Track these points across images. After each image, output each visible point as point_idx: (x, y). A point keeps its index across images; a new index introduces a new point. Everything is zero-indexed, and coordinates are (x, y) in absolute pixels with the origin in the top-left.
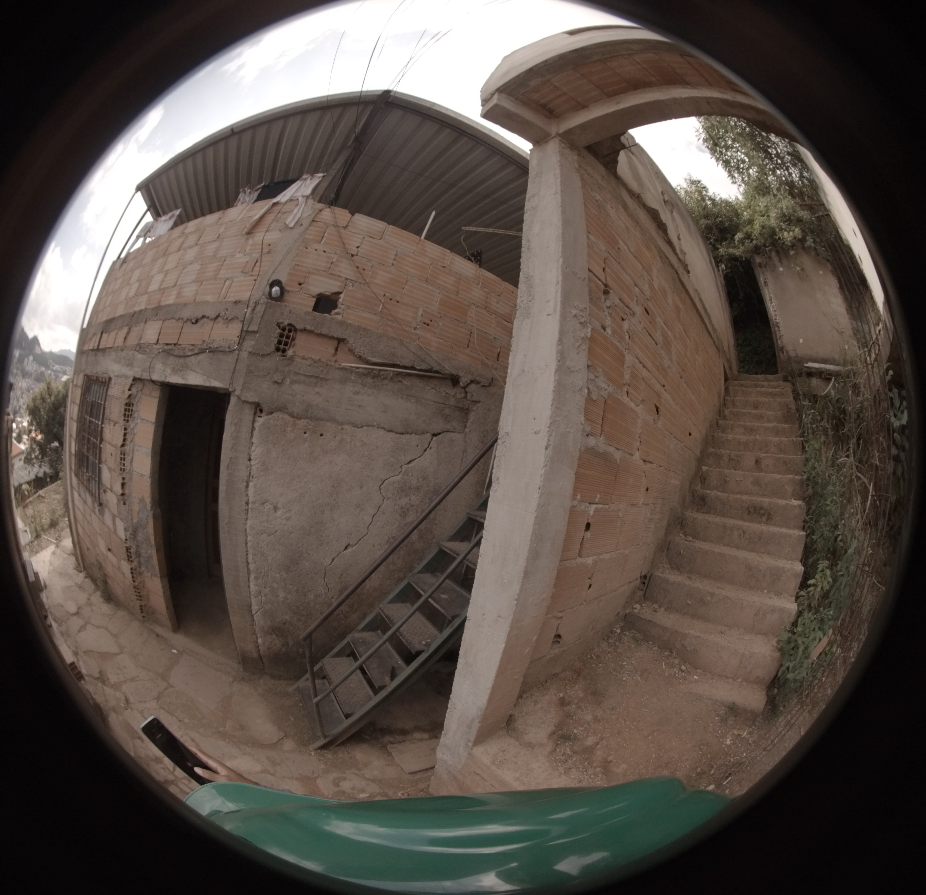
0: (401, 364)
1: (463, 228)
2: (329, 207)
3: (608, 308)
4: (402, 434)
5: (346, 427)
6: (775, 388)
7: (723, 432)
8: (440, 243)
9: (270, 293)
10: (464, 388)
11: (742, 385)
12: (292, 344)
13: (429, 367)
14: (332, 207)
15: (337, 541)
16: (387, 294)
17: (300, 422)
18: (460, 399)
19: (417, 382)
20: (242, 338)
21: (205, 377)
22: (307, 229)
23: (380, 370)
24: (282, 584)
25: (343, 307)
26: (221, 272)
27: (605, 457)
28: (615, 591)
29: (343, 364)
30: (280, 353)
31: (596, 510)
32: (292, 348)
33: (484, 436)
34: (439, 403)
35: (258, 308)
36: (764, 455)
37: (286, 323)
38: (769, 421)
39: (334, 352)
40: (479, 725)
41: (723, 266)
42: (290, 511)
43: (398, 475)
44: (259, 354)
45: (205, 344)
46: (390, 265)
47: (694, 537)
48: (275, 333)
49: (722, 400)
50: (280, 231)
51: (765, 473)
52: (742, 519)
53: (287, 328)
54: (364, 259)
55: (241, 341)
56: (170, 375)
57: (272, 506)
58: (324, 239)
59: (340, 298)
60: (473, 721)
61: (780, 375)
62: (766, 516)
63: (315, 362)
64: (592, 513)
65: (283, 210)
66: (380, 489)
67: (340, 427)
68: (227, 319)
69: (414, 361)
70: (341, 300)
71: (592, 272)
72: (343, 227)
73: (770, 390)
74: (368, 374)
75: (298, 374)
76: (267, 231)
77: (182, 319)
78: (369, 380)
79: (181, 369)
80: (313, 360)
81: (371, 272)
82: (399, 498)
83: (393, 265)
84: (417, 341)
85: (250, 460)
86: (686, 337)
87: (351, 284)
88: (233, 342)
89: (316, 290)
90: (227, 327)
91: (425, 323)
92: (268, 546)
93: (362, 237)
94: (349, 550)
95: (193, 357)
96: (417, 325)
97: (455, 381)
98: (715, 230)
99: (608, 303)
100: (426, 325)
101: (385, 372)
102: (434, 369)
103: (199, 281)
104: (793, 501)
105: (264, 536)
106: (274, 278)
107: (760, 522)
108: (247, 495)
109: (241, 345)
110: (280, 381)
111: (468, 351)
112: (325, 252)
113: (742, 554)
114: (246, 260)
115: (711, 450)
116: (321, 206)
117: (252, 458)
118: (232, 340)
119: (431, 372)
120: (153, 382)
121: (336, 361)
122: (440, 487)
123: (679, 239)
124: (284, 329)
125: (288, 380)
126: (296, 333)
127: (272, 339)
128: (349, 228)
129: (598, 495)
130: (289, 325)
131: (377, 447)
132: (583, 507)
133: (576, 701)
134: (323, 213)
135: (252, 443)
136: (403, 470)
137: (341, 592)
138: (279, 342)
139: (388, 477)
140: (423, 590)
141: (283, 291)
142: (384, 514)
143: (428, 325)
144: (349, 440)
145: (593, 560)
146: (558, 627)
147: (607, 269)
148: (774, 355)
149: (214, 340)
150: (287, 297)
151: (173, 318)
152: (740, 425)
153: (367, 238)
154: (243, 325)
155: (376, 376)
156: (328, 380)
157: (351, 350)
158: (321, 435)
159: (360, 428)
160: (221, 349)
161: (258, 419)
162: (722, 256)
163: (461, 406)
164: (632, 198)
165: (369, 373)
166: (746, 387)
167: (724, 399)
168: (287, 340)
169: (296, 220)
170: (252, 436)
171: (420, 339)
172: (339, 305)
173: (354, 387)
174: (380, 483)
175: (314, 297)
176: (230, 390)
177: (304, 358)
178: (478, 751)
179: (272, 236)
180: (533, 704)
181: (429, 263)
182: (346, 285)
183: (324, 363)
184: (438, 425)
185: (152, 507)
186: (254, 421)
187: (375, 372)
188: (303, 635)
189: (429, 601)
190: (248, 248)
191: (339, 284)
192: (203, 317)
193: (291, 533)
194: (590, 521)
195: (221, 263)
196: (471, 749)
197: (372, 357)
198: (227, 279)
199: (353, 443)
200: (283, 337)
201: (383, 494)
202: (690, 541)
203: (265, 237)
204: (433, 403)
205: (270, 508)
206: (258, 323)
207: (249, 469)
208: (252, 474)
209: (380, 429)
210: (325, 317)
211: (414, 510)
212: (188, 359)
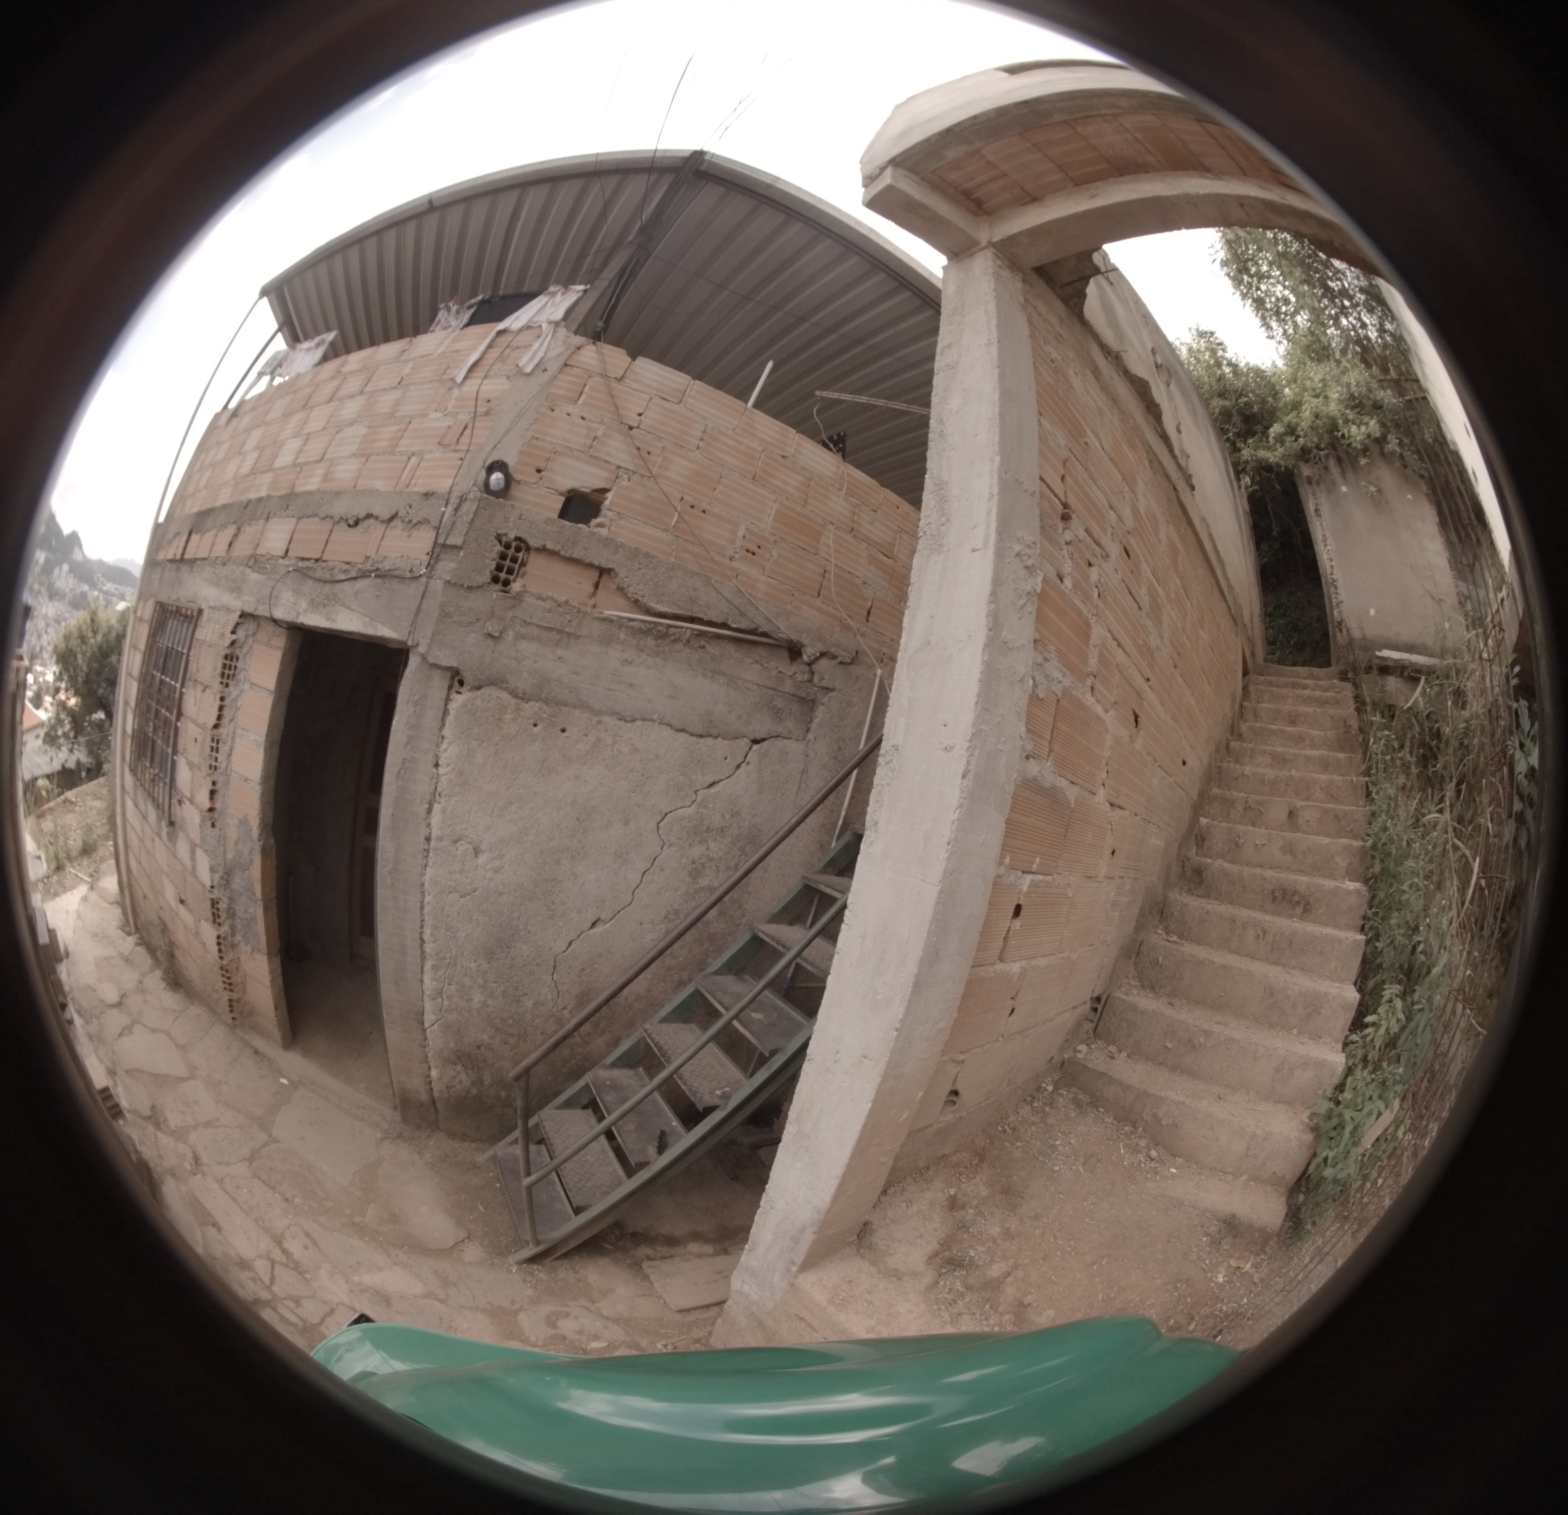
0: (705, 618)
1: (818, 393)
2: (594, 343)
3: (1067, 544)
4: (701, 736)
5: (606, 719)
6: (1326, 690)
7: (1236, 762)
8: (777, 415)
9: (487, 484)
10: (809, 664)
11: (1271, 684)
12: (521, 572)
13: (753, 626)
14: (598, 343)
15: (580, 912)
16: (686, 498)
17: (527, 706)
18: (801, 682)
19: (731, 649)
20: (435, 555)
21: (367, 619)
22: (555, 377)
23: (669, 626)
24: (480, 981)
25: (610, 514)
26: (402, 442)
27: (1053, 796)
28: (1050, 1020)
29: (607, 612)
30: (499, 586)
31: (1033, 885)
32: (519, 579)
33: (839, 749)
34: (766, 687)
35: (465, 507)
36: (1304, 803)
37: (512, 535)
38: (1313, 746)
39: (592, 590)
40: (813, 1237)
41: (1248, 480)
42: (501, 857)
43: (690, 806)
44: (462, 585)
45: (370, 562)
46: (694, 449)
47: (1182, 936)
48: (491, 551)
49: (1237, 707)
50: (508, 378)
51: (1304, 833)
52: (1263, 910)
53: (514, 544)
54: (650, 436)
55: (432, 562)
56: (305, 611)
57: (470, 846)
58: (583, 397)
59: (606, 499)
60: (803, 1229)
61: (1334, 669)
62: (1302, 906)
63: (559, 606)
64: (1025, 889)
65: (514, 344)
66: (658, 828)
67: (595, 719)
68: (410, 522)
69: (727, 614)
70: (607, 502)
71: (1045, 482)
72: (616, 378)
73: (1317, 693)
74: (647, 631)
75: (529, 624)
76: (485, 377)
77: (332, 518)
78: (650, 642)
79: (326, 602)
80: (556, 601)
81: (660, 459)
82: (690, 845)
83: (698, 448)
84: (734, 580)
85: (437, 765)
86: (1185, 598)
87: (626, 477)
88: (418, 562)
89: (567, 483)
90: (409, 536)
91: (748, 551)
92: (459, 914)
93: (648, 397)
94: (598, 929)
95: (347, 583)
96: (736, 552)
97: (794, 651)
98: (1236, 419)
99: (1068, 536)
100: (750, 555)
101: (678, 630)
102: (760, 630)
103: (365, 454)
104: (1348, 883)
105: (454, 896)
106: (495, 457)
107: (1291, 916)
108: (429, 825)
109: (433, 568)
110: (497, 635)
111: (818, 602)
112: (583, 418)
113: (1260, 968)
114: (447, 424)
115: (1216, 791)
116: (579, 340)
117: (440, 762)
118: (416, 559)
119: (755, 635)
120: (275, 621)
121: (594, 606)
122: (760, 830)
123: (1179, 431)
124: (507, 546)
125: (511, 633)
126: (529, 554)
127: (487, 561)
128: (626, 380)
129: (1038, 859)
130: (518, 539)
131: (657, 756)
132: (1012, 878)
133: (975, 1203)
134: (583, 352)
135: (443, 737)
136: (699, 798)
137: (581, 999)
138: (499, 568)
139: (673, 808)
140: (724, 1007)
141: (509, 480)
142: (662, 870)
143: (754, 554)
144: (609, 741)
145: (1021, 968)
146: (956, 1077)
147: (1067, 477)
148: (1326, 635)
149: (385, 557)
150: (515, 491)
151: (316, 515)
152: (1265, 751)
153: (656, 400)
154: (438, 534)
155: (662, 636)
156: (579, 637)
157: (621, 590)
158: (563, 731)
159: (630, 722)
160: (397, 573)
161: (454, 696)
162: (1247, 462)
163: (803, 695)
164: (1106, 358)
165: (650, 630)
166: (1278, 686)
167: (1241, 706)
168: (512, 564)
169: (536, 361)
170: (443, 725)
171: (739, 577)
172: (604, 511)
173: (623, 651)
174: (659, 818)
175: (561, 494)
176: (410, 643)
177: (540, 597)
178: (807, 1281)
179: (494, 386)
180: (904, 1204)
181: (760, 449)
182: (617, 477)
183: (574, 607)
184: (762, 725)
185: (261, 834)
186: (448, 700)
187: (660, 628)
188: (515, 1071)
189: (733, 1026)
190: (451, 404)
191: (605, 474)
192: (369, 516)
193: (501, 894)
194: (1021, 902)
195: (404, 427)
196: (795, 1277)
197: (656, 603)
198: (413, 454)
199: (616, 747)
200: (506, 560)
201: (663, 837)
202: (1174, 942)
203: (483, 388)
204: (755, 687)
205: (467, 849)
206: (464, 533)
207: (435, 781)
208: (439, 789)
209: (664, 726)
210: (580, 529)
211: (714, 868)
212: (338, 586)
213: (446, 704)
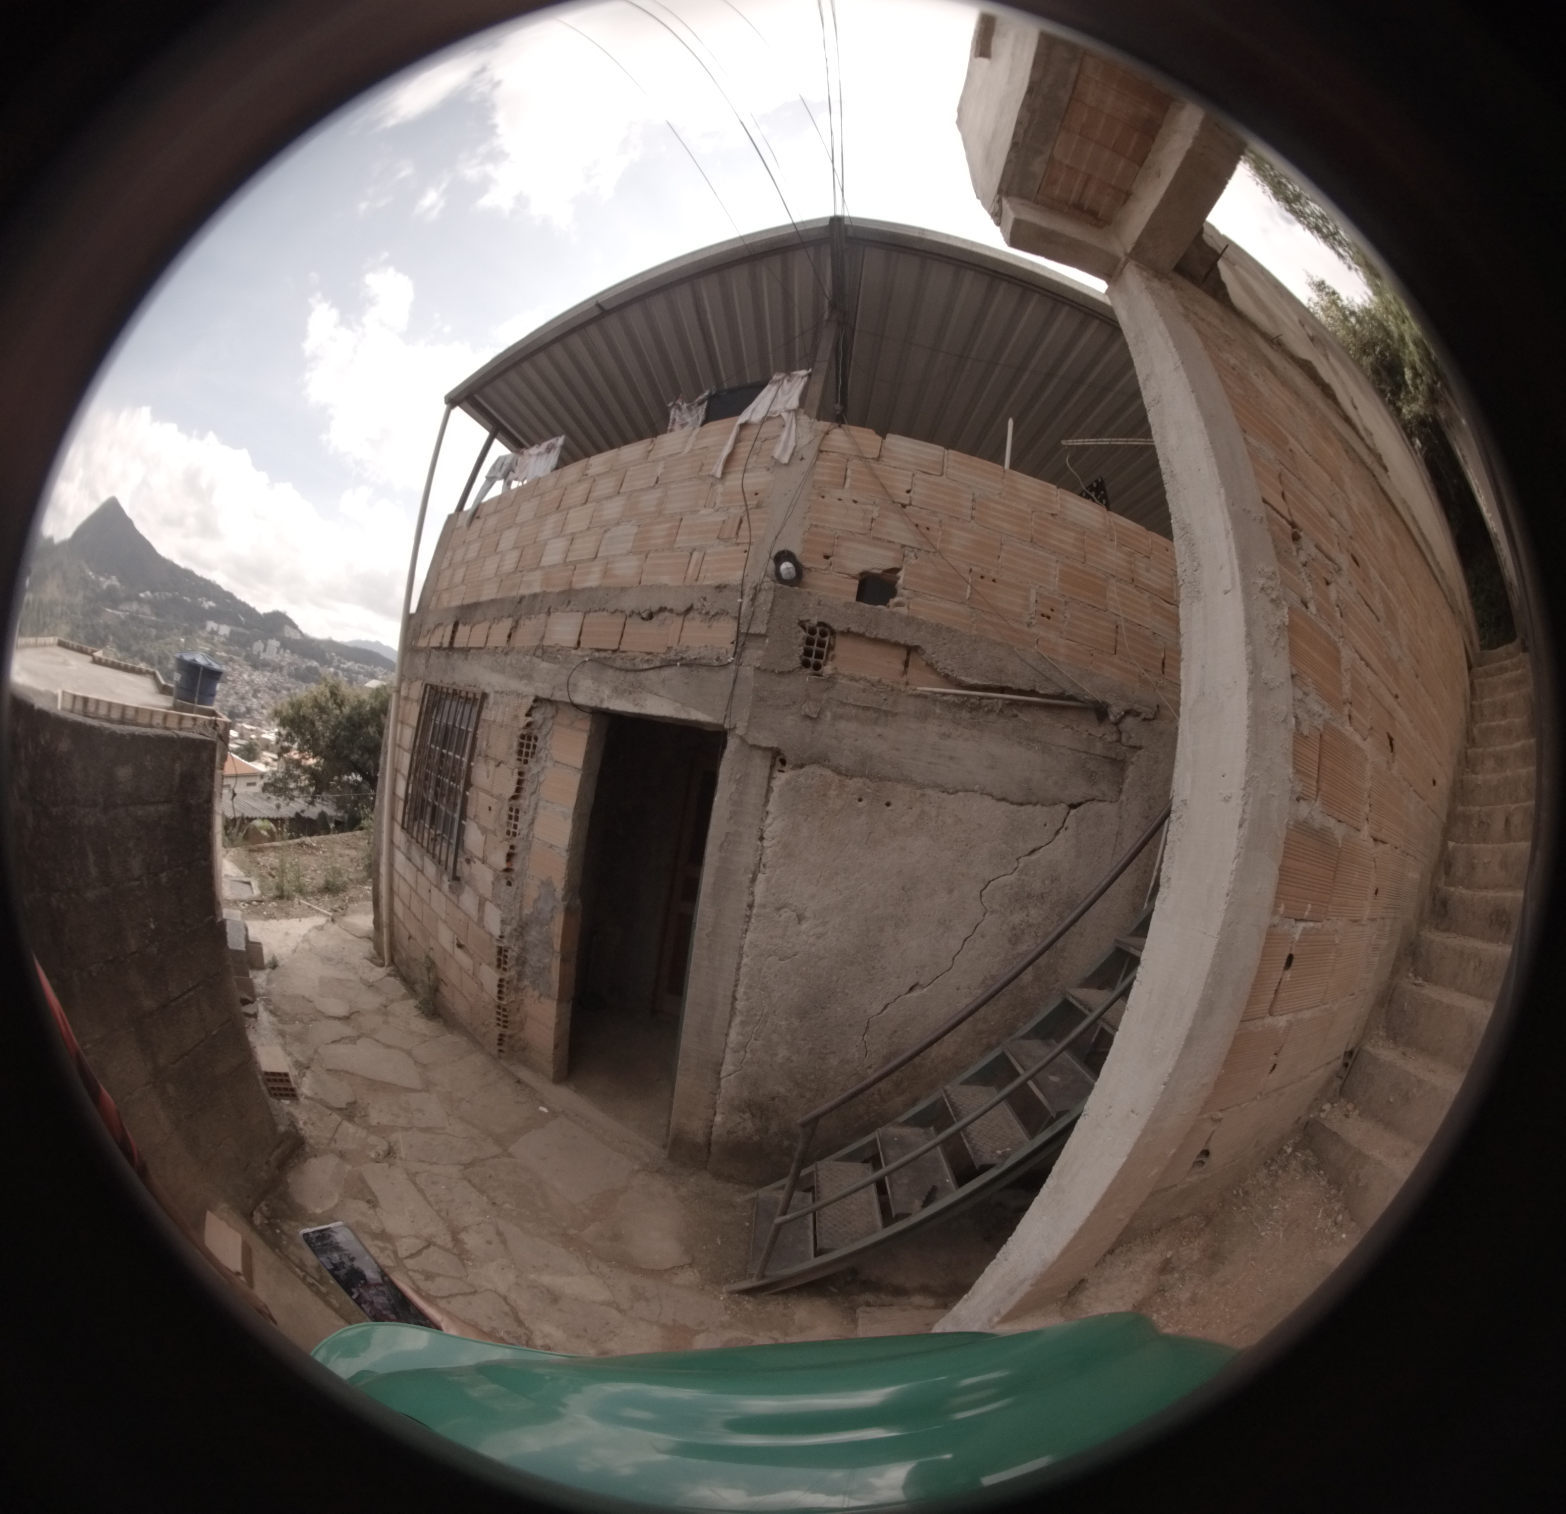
0: (1014, 687)
2: (839, 426)
4: (1021, 804)
5: (929, 792)
8: (1035, 473)
9: (778, 573)
10: (1116, 724)
12: (830, 655)
13: (1061, 691)
14: (844, 426)
15: (898, 977)
16: (975, 569)
17: (851, 782)
18: (1111, 743)
19: (1043, 716)
20: (740, 644)
21: (678, 705)
22: (814, 464)
23: (982, 698)
24: (789, 1038)
25: (906, 592)
26: (679, 538)
27: (1322, 837)
29: (919, 688)
30: (810, 670)
31: (1304, 932)
32: (830, 662)
33: (1150, 807)
34: (1079, 751)
35: (761, 598)
37: (815, 621)
39: (902, 667)
42: (825, 923)
43: (1011, 874)
44: (773, 671)
45: (673, 652)
46: (969, 519)
48: (797, 638)
50: (768, 470)
53: (818, 629)
54: (925, 511)
55: (738, 650)
57: (794, 914)
58: (848, 481)
59: (898, 578)
63: (873, 685)
64: (1297, 937)
65: (762, 436)
66: (981, 896)
67: (919, 792)
68: (707, 613)
69: (1035, 681)
70: (900, 582)
72: (873, 459)
74: (961, 704)
75: (845, 704)
77: (623, 611)
78: (965, 714)
79: (631, 689)
80: (868, 681)
81: (940, 533)
82: (1011, 911)
83: (972, 518)
84: (1036, 647)
85: (761, 838)
87: (912, 555)
88: (723, 651)
89: (858, 567)
90: (709, 627)
91: (1043, 615)
92: (776, 975)
93: (911, 473)
94: (916, 993)
95: (652, 672)
96: (1032, 618)
97: (1100, 712)
100: (1045, 619)
101: (990, 701)
102: (1068, 694)
103: (643, 552)
105: (772, 959)
106: (779, 547)
108: (752, 893)
109: (740, 656)
110: (815, 716)
111: (1116, 659)
112: (855, 502)
114: (722, 519)
116: (823, 425)
117: (765, 835)
118: (722, 648)
119: (1064, 699)
120: (576, 706)
121: (907, 683)
122: (1078, 895)
124: (812, 631)
125: (829, 714)
126: (835, 637)
127: (794, 647)
128: (884, 459)
129: (1309, 906)
130: (820, 624)
131: (980, 825)
132: (1286, 927)
134: (832, 436)
136: (1021, 865)
137: (887, 1060)
138: (808, 653)
139: (995, 876)
140: (1023, 1067)
141: (799, 569)
142: (983, 937)
143: (1049, 617)
144: (934, 813)
145: (1287, 1021)
149: (688, 647)
150: (807, 579)
151: (604, 610)
153: (920, 476)
154: (739, 624)
155: (976, 708)
156: (896, 714)
157: (930, 665)
158: (888, 804)
159: (952, 793)
160: (703, 662)
161: (777, 774)
163: (1114, 756)
165: (963, 703)
168: (819, 649)
169: (790, 451)
170: (767, 802)
171: (1040, 643)
172: (900, 591)
173: (941, 726)
174: (982, 886)
175: (854, 578)
176: (726, 726)
177: (852, 679)
179: (757, 479)
181: (1030, 510)
182: (904, 556)
183: (888, 686)
184: (1079, 790)
185: (565, 896)
186: (770, 778)
187: (973, 700)
188: (800, 1119)
189: (1028, 1086)
190: (719, 500)
191: (891, 554)
192: (663, 609)
193: (821, 958)
194: (1293, 952)
195: (677, 524)
197: (966, 676)
198: (695, 550)
199: (941, 818)
200: (812, 644)
201: (986, 904)
204: (1069, 752)
205: (790, 917)
206: (766, 621)
207: (759, 852)
208: (764, 860)
209: (986, 797)
210: (880, 610)
211: (1033, 934)
212: (643, 675)
213: (769, 782)
